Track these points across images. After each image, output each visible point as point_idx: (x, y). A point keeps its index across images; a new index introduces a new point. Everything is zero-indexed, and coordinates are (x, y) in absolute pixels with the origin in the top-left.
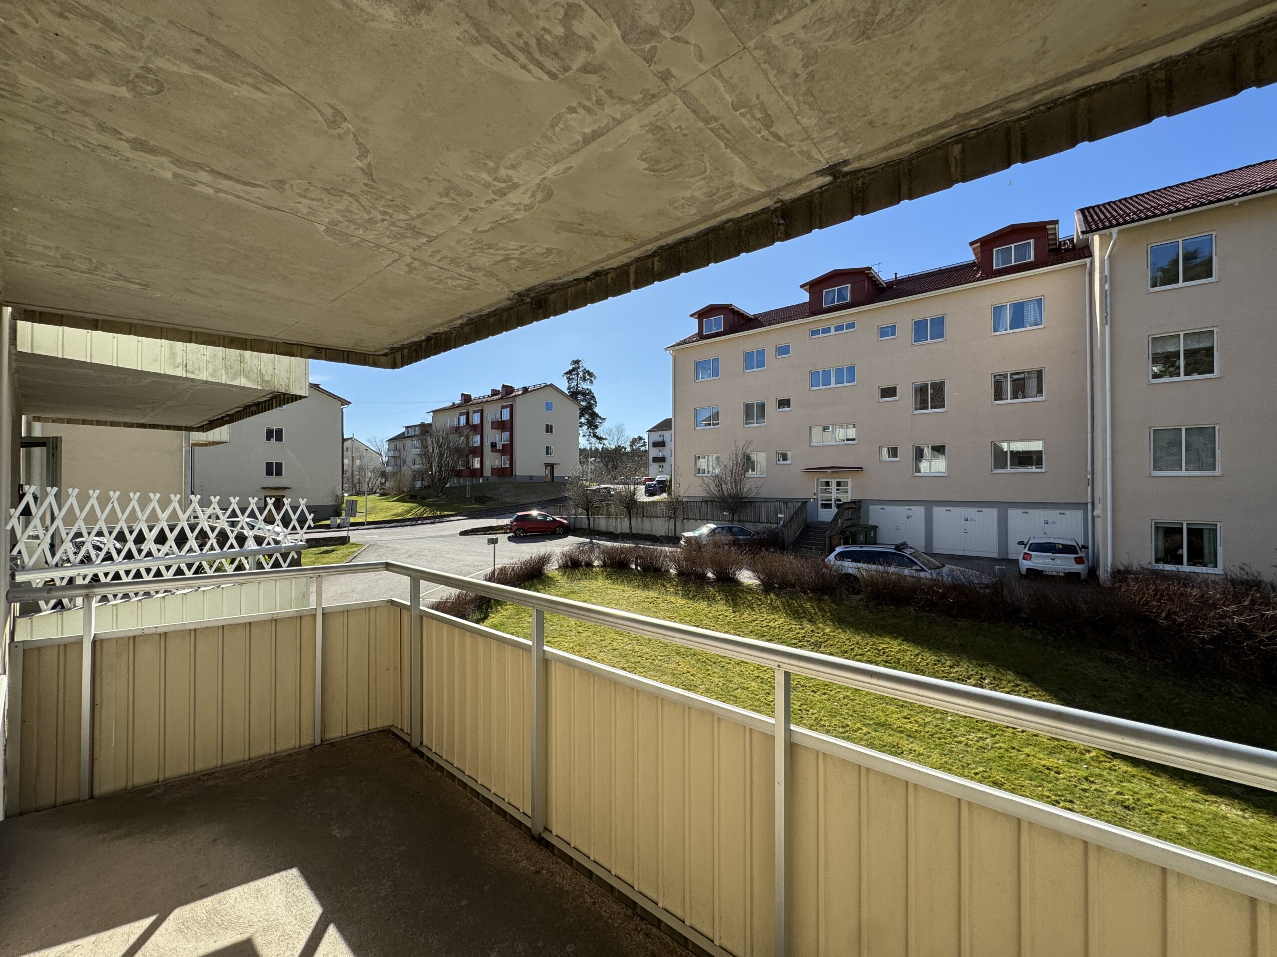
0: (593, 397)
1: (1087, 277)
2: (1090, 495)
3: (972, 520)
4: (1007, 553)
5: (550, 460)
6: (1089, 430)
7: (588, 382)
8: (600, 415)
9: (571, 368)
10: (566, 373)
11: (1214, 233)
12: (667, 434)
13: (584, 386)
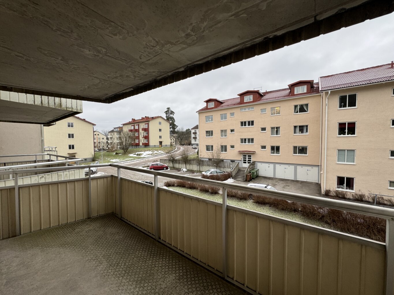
0: (174, 119)
1: (321, 99)
2: (320, 163)
3: (287, 168)
4: (296, 179)
5: (161, 140)
6: (321, 144)
7: (172, 115)
8: (176, 125)
9: (167, 110)
10: (165, 112)
11: (357, 94)
12: (197, 130)
13: (172, 116)
